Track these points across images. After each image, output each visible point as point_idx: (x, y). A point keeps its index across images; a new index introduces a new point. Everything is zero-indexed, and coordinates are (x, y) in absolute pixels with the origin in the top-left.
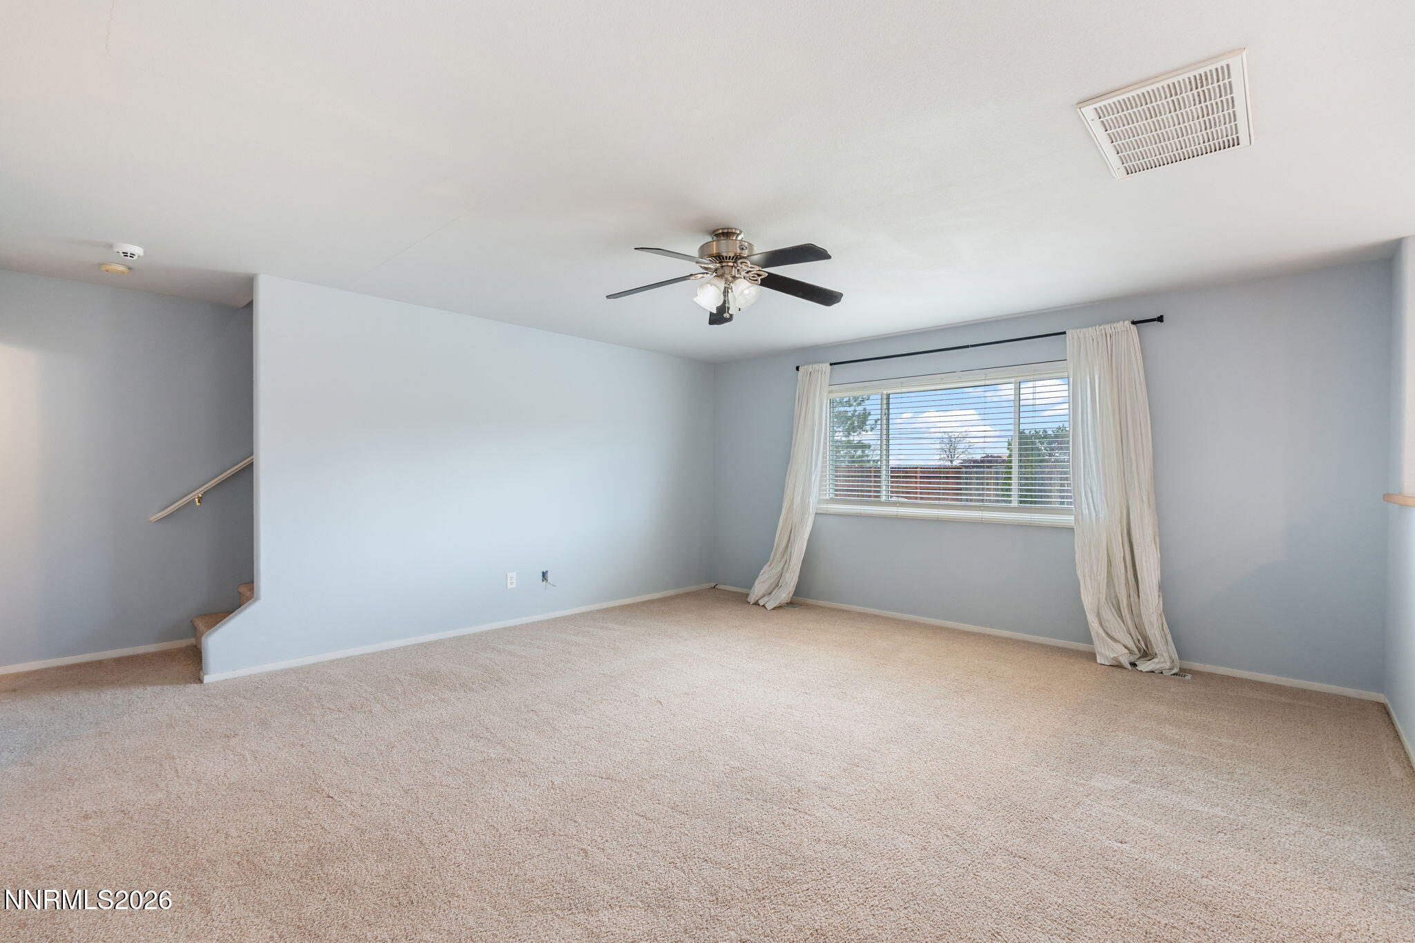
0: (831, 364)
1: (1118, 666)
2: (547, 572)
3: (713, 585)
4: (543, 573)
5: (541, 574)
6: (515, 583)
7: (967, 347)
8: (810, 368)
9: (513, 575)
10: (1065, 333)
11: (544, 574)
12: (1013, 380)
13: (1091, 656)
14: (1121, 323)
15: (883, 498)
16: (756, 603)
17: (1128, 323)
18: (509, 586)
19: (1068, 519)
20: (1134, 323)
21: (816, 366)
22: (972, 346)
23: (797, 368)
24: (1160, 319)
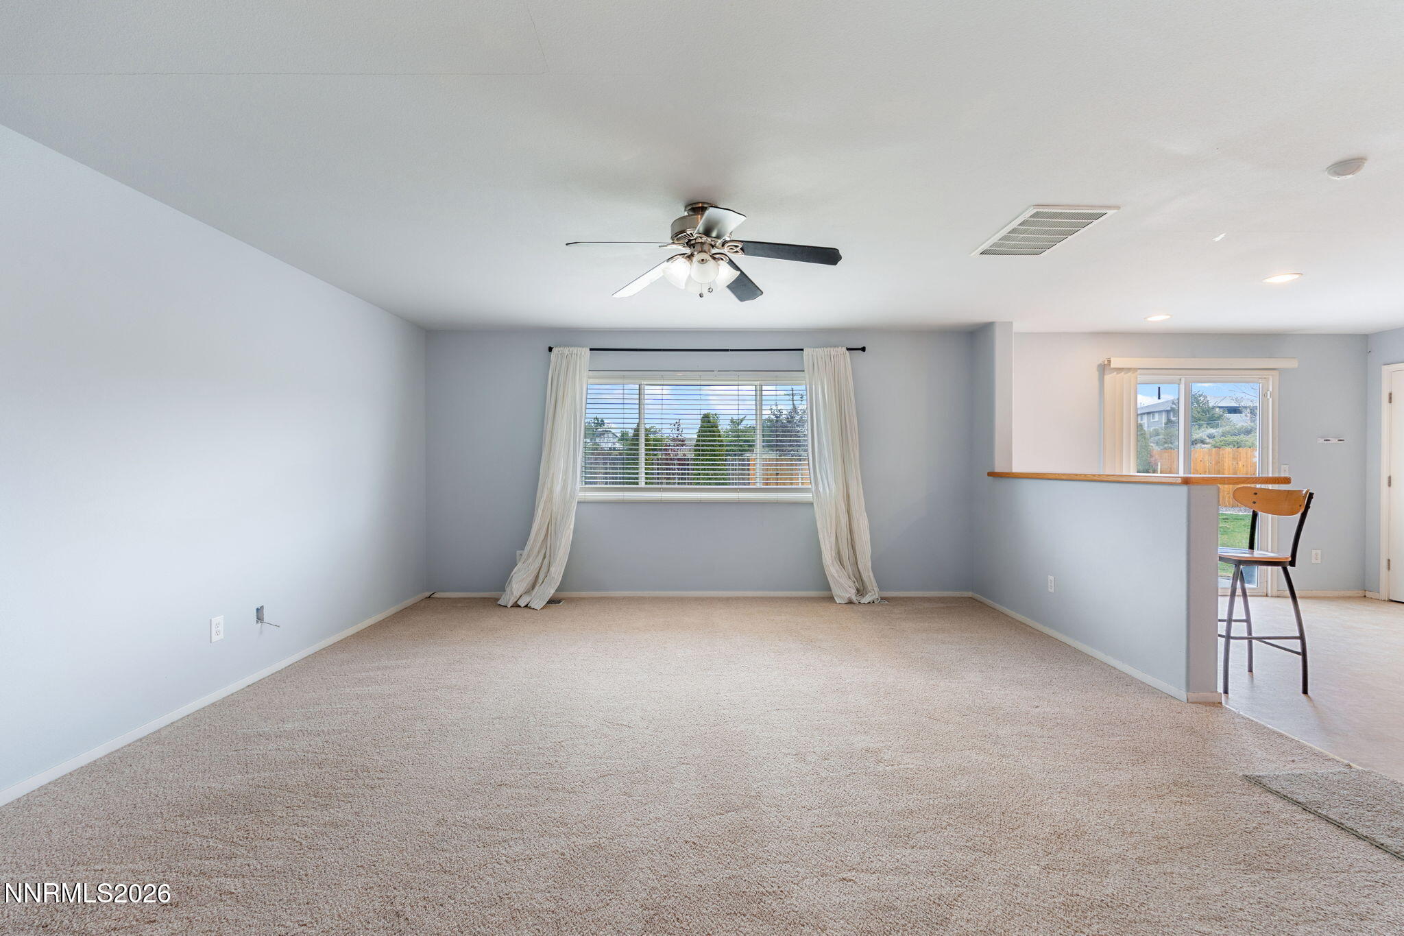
0: (591, 350)
1: (850, 602)
2: (262, 607)
3: (428, 594)
4: (258, 609)
5: (255, 611)
6: (222, 633)
7: (727, 350)
8: (566, 351)
9: (219, 619)
10: (802, 350)
11: (259, 611)
12: (756, 383)
13: (831, 599)
14: (840, 347)
15: (642, 484)
16: (516, 605)
17: (844, 349)
18: (215, 638)
19: (807, 496)
20: (848, 349)
21: (574, 350)
22: (732, 350)
23: (550, 349)
24: (863, 349)
